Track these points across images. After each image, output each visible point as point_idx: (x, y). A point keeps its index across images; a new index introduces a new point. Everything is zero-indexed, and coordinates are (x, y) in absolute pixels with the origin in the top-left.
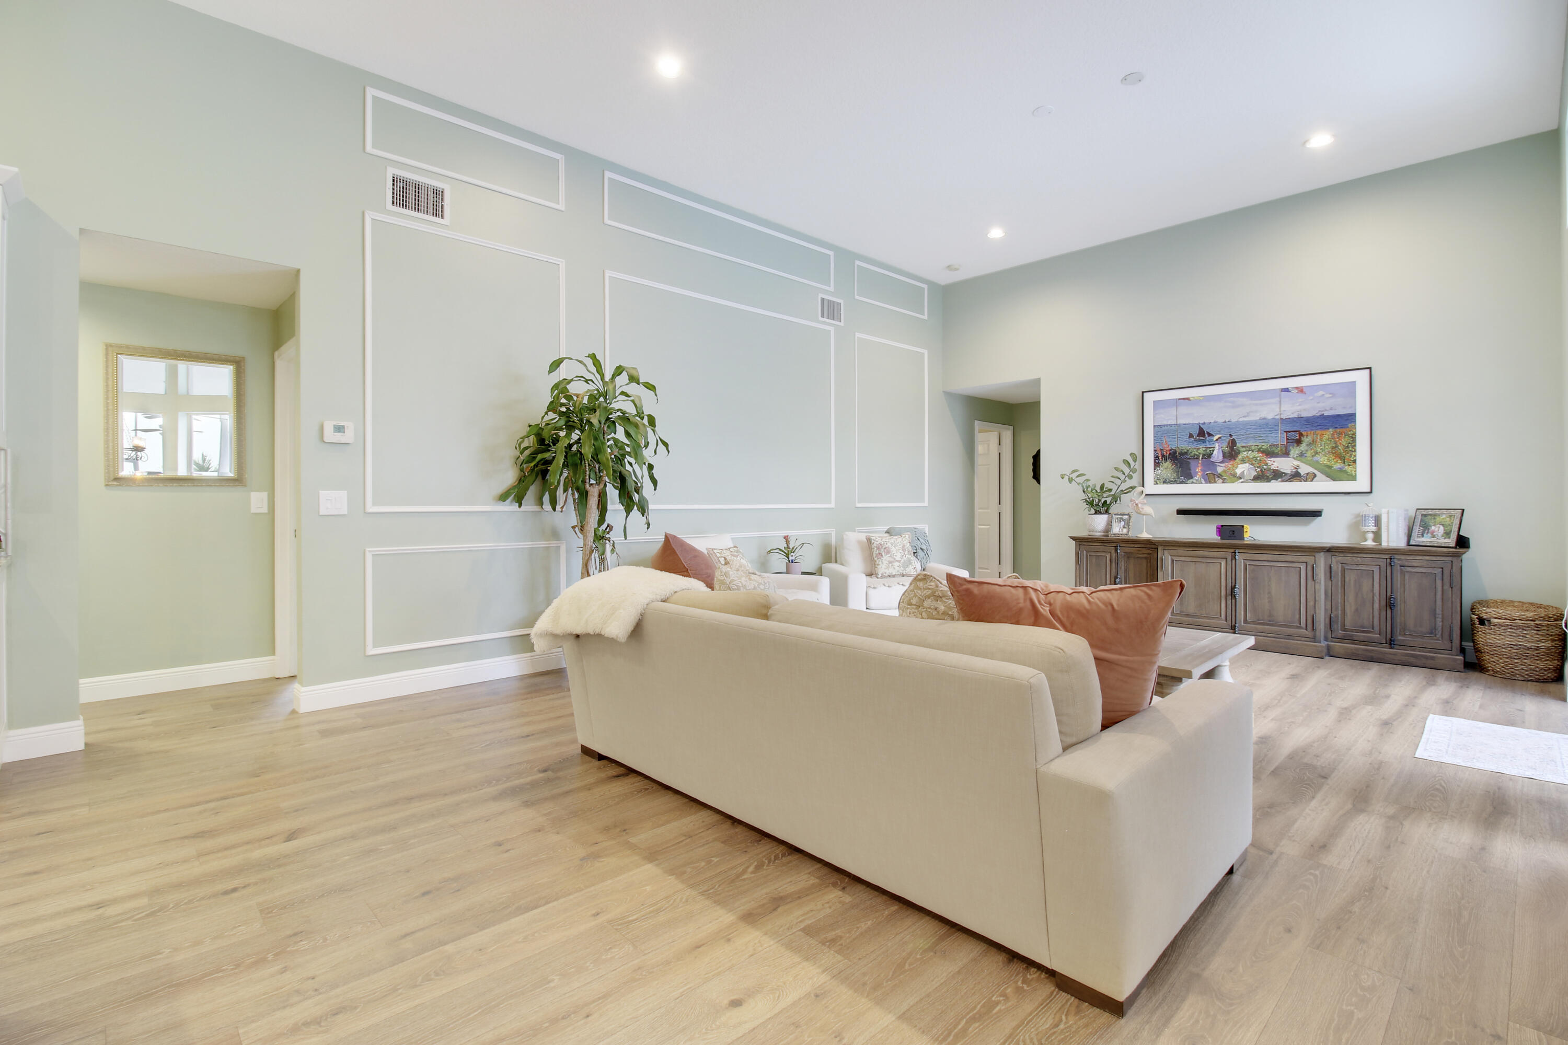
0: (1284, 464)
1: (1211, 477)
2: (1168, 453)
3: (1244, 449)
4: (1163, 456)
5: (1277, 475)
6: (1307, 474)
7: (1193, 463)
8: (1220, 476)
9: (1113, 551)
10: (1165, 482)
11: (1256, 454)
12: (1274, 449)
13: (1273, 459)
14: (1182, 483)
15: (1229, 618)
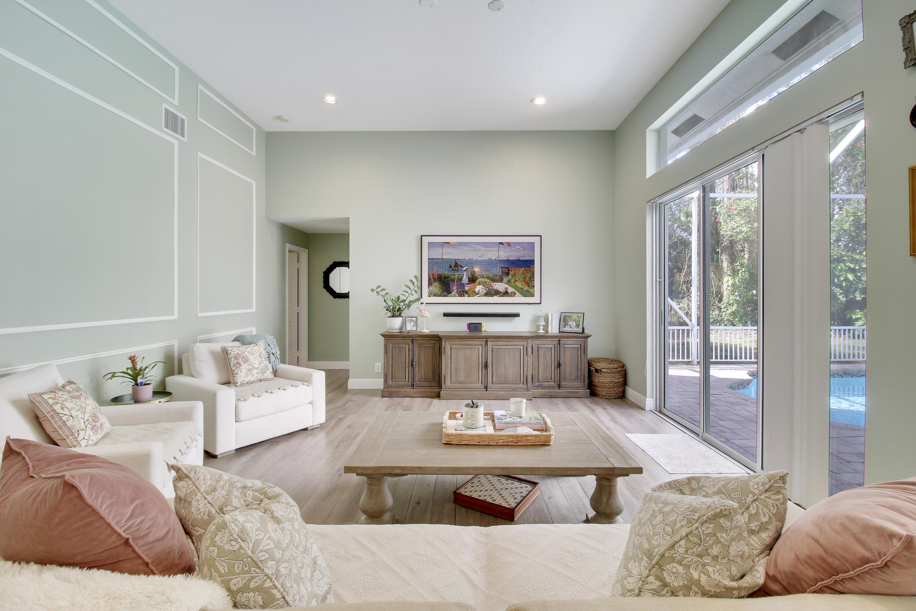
0: (500, 286)
1: (462, 293)
2: (437, 276)
3: (480, 277)
4: (434, 278)
5: (497, 293)
6: (512, 292)
7: (451, 284)
8: (466, 292)
9: (410, 344)
10: (435, 295)
11: (486, 280)
12: (495, 277)
13: (495, 283)
14: (445, 296)
15: (483, 382)
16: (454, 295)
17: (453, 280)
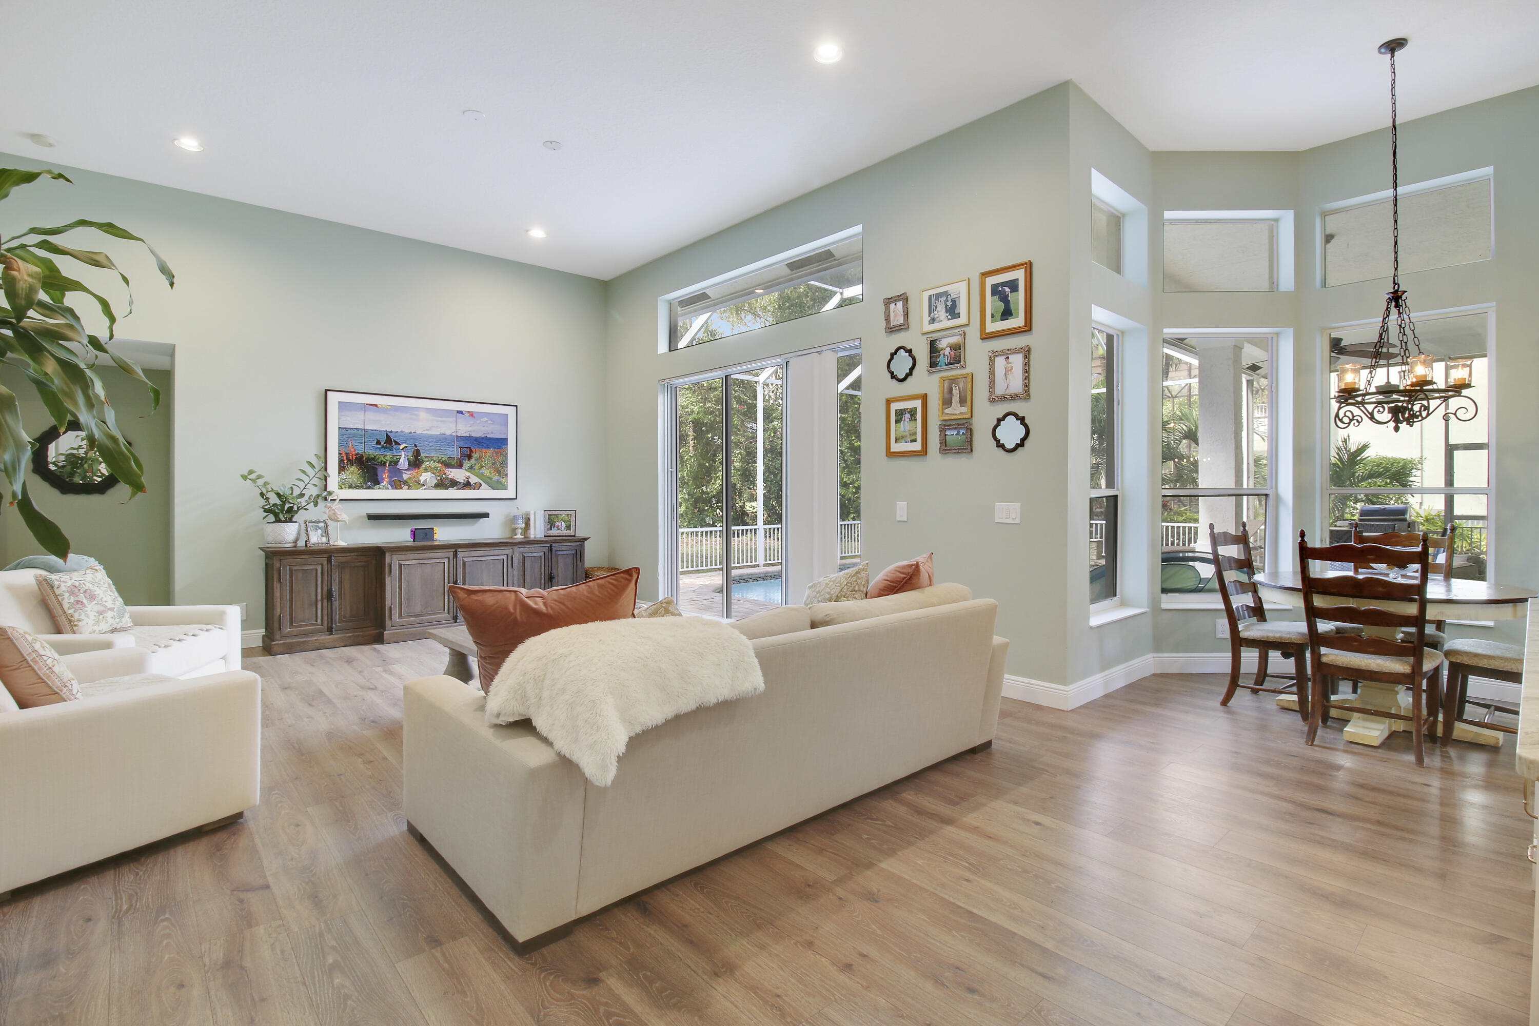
0: (458, 475)
1: (397, 484)
2: (354, 457)
3: (427, 459)
4: (348, 460)
5: (454, 484)
6: (476, 483)
7: (380, 469)
8: (405, 483)
10: (350, 487)
11: (436, 464)
12: (451, 461)
13: (450, 470)
14: (368, 488)
16: (384, 486)
17: (383, 464)
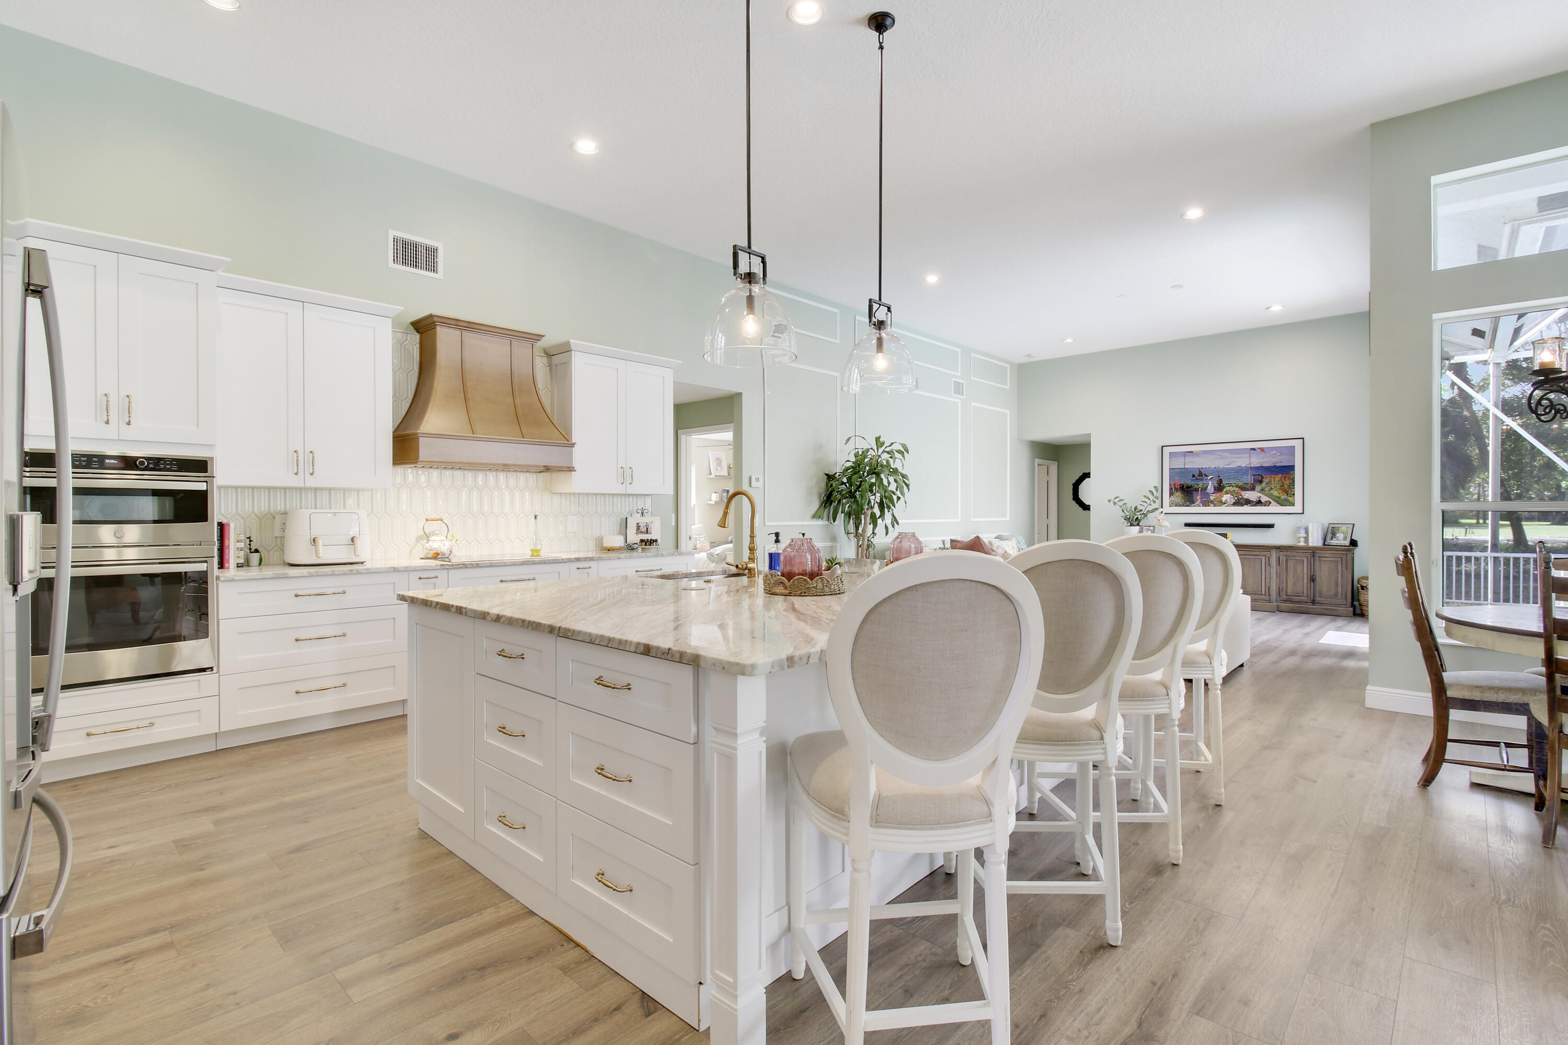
0: (1252, 495)
1: (1206, 503)
2: (1179, 486)
3: (1227, 485)
4: (1175, 488)
5: (1248, 502)
6: (1266, 502)
8: (1212, 502)
10: (1176, 506)
11: (1234, 488)
13: (1245, 492)
14: (1187, 506)
16: (1198, 504)
17: (1197, 490)
